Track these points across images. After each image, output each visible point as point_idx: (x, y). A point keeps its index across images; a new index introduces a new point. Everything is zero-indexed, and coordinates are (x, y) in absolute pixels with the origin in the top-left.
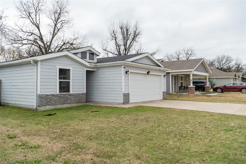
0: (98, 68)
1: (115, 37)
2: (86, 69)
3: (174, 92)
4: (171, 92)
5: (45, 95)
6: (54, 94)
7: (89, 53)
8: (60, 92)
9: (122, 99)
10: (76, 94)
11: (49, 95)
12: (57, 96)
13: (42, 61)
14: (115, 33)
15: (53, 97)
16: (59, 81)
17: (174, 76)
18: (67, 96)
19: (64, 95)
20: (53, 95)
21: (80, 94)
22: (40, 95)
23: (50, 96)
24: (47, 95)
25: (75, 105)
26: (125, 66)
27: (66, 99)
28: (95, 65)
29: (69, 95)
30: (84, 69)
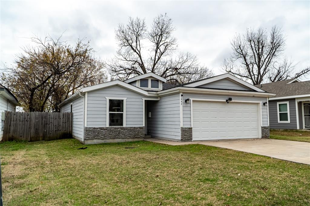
0: (161, 97)
1: (242, 54)
2: (144, 99)
3: (304, 128)
4: (298, 128)
5: (92, 128)
6: (103, 128)
7: (152, 80)
8: (110, 125)
9: (180, 134)
10: (131, 128)
11: (97, 128)
12: (106, 129)
13: (89, 92)
14: (241, 48)
15: (102, 131)
16: (110, 113)
17: (304, 104)
18: (119, 130)
19: (115, 128)
20: (101, 129)
21: (137, 128)
22: (86, 128)
23: (98, 130)
24: (94, 128)
25: (130, 140)
26: (183, 93)
27: (117, 133)
28: (155, 94)
29: (122, 129)
30: (143, 99)
